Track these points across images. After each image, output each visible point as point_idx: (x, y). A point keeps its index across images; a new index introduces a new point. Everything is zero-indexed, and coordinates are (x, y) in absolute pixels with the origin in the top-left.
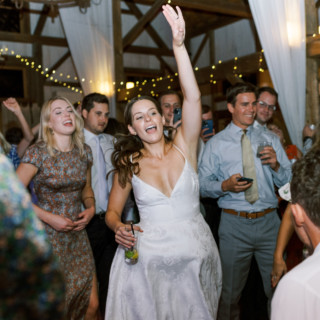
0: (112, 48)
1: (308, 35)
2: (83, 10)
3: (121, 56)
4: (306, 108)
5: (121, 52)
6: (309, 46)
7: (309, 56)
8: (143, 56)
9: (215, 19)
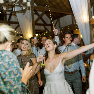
0: (31, 24)
1: (90, 19)
2: (24, 14)
3: (34, 26)
4: (90, 39)
5: (34, 25)
6: (90, 22)
7: (90, 25)
8: (40, 26)
9: (60, 15)
